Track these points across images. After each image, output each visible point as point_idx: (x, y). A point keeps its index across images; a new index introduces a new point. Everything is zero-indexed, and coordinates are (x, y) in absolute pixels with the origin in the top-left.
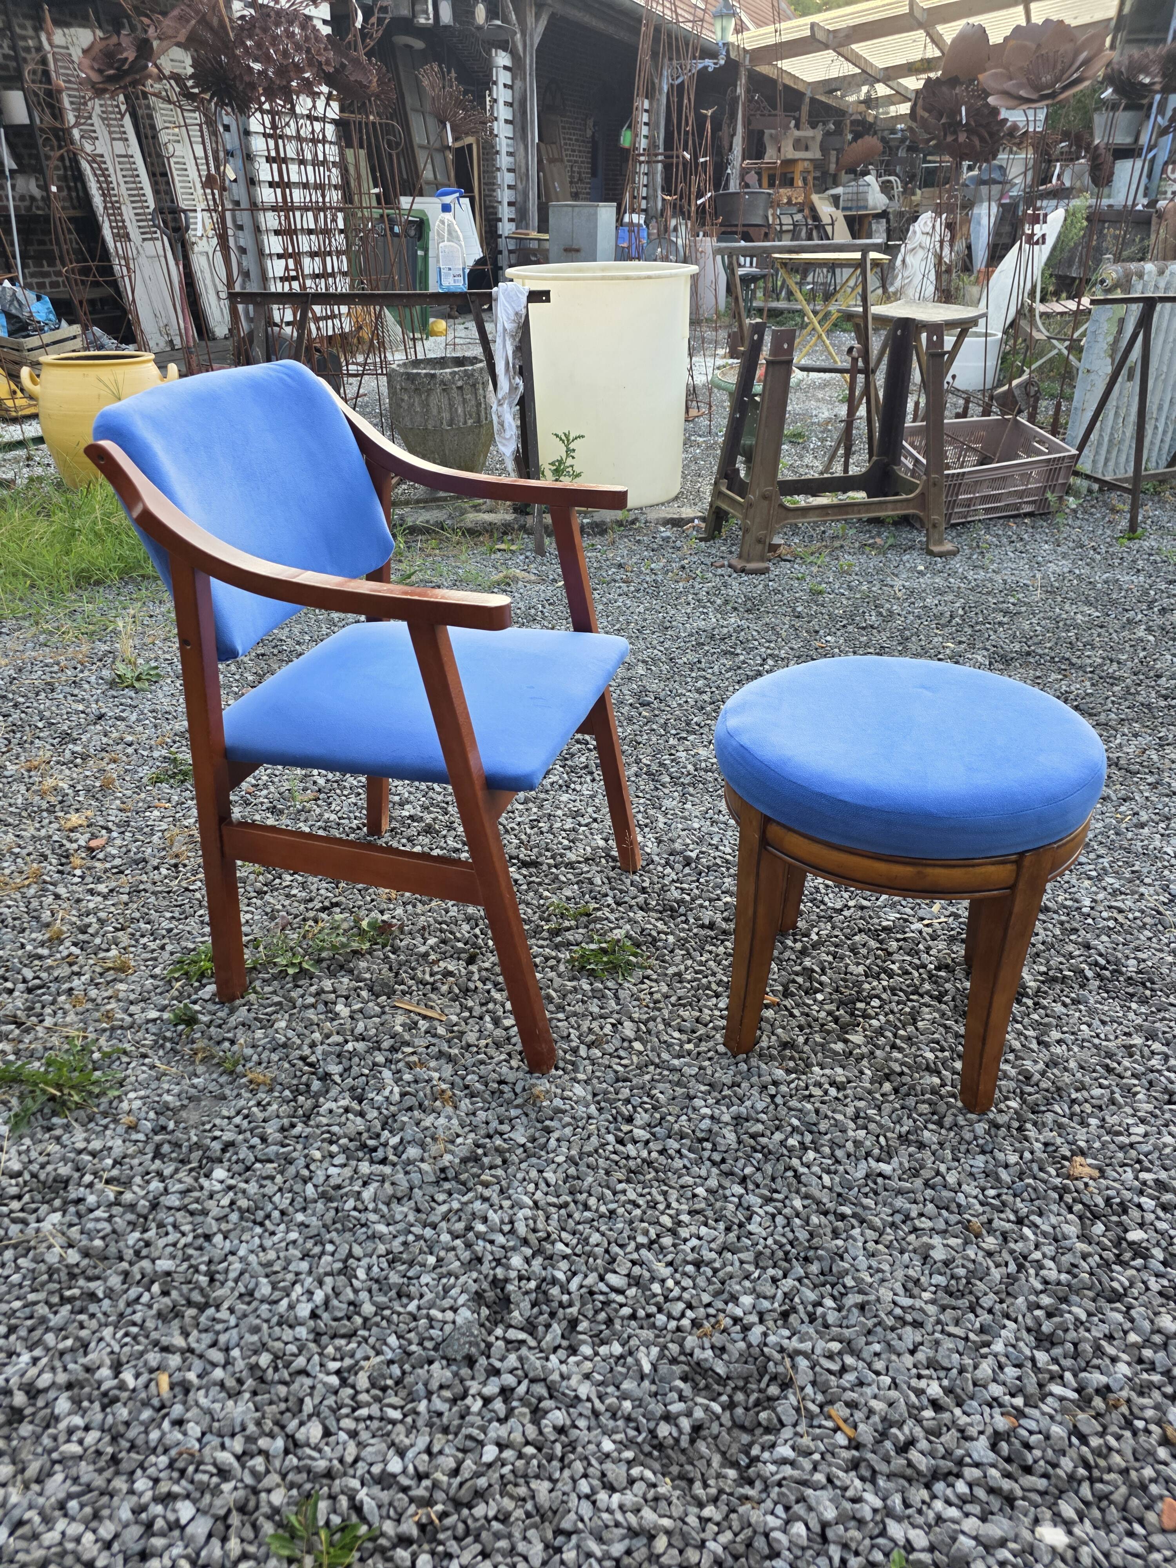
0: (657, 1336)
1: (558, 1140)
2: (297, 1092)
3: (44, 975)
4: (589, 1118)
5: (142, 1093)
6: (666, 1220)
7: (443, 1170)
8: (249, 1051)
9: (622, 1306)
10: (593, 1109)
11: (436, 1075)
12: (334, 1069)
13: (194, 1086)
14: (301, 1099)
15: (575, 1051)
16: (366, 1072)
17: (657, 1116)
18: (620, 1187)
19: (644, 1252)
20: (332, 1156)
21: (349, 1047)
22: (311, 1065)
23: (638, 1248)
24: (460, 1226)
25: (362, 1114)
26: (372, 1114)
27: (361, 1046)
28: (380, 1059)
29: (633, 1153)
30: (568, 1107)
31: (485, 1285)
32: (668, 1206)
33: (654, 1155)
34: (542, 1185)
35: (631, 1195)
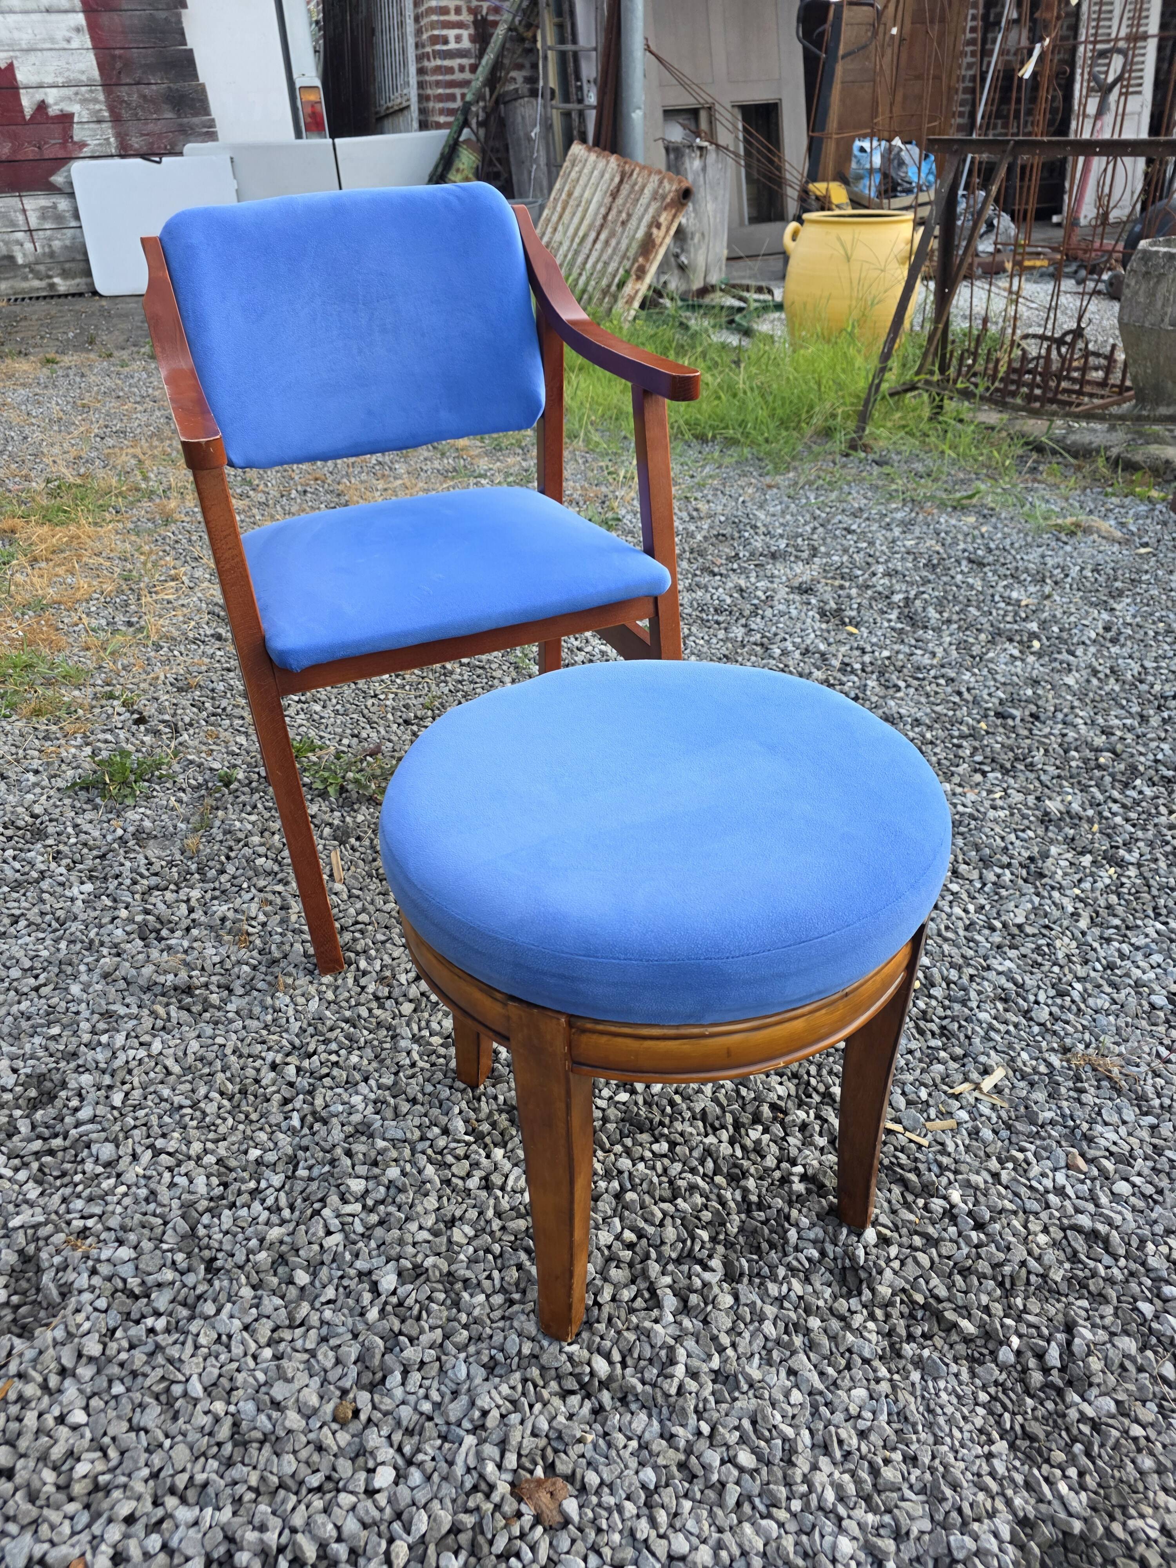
0: (56, 1213)
1: (244, 1027)
2: (200, 871)
3: (229, 708)
4: (286, 1031)
5: (148, 812)
6: (196, 1148)
7: (156, 983)
8: (217, 823)
9: (84, 1173)
10: (295, 1026)
11: (262, 918)
12: (231, 869)
13: (175, 827)
14: (197, 876)
15: (365, 973)
16: (245, 885)
17: (325, 1070)
18: (214, 1095)
19: (149, 1153)
20: (134, 922)
21: (261, 861)
22: (228, 858)
23: (152, 1146)
24: (102, 1026)
25: (191, 910)
26: (198, 915)
27: (270, 865)
28: (261, 883)
29: (263, 1083)
30: (284, 1008)
31: (57, 1077)
32: (216, 1141)
33: (277, 1097)
34: (182, 1047)
35: (211, 1108)
